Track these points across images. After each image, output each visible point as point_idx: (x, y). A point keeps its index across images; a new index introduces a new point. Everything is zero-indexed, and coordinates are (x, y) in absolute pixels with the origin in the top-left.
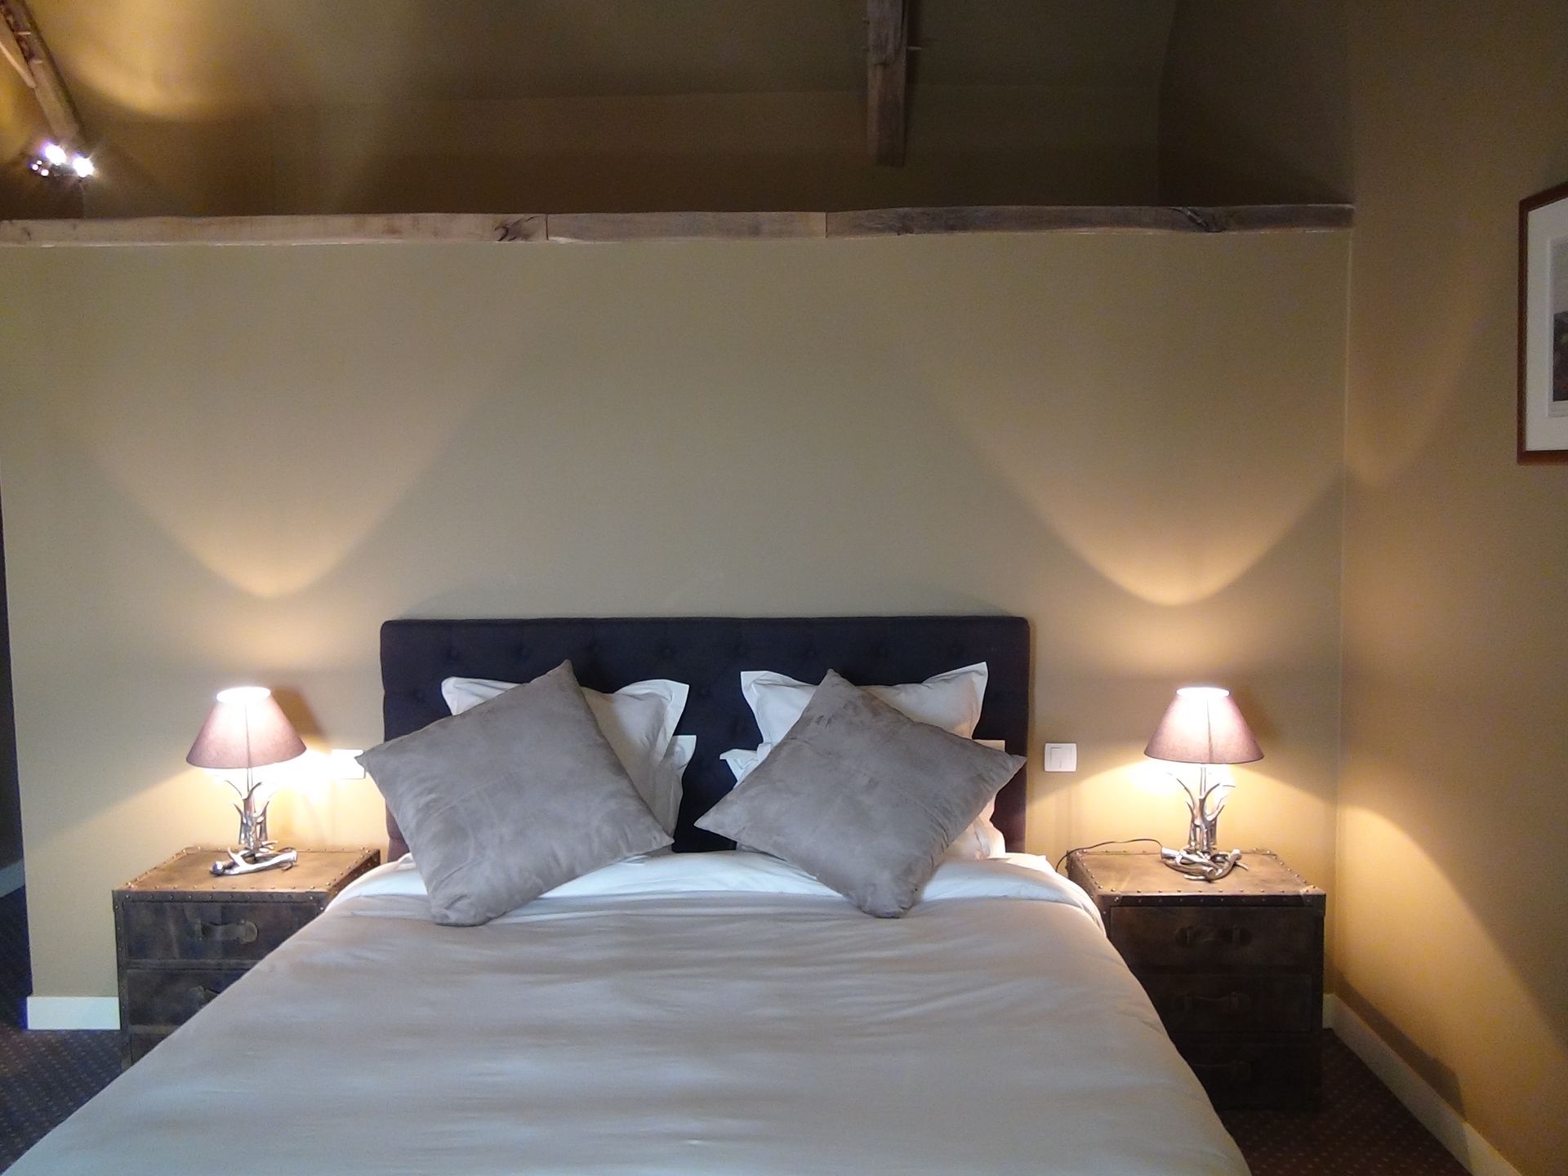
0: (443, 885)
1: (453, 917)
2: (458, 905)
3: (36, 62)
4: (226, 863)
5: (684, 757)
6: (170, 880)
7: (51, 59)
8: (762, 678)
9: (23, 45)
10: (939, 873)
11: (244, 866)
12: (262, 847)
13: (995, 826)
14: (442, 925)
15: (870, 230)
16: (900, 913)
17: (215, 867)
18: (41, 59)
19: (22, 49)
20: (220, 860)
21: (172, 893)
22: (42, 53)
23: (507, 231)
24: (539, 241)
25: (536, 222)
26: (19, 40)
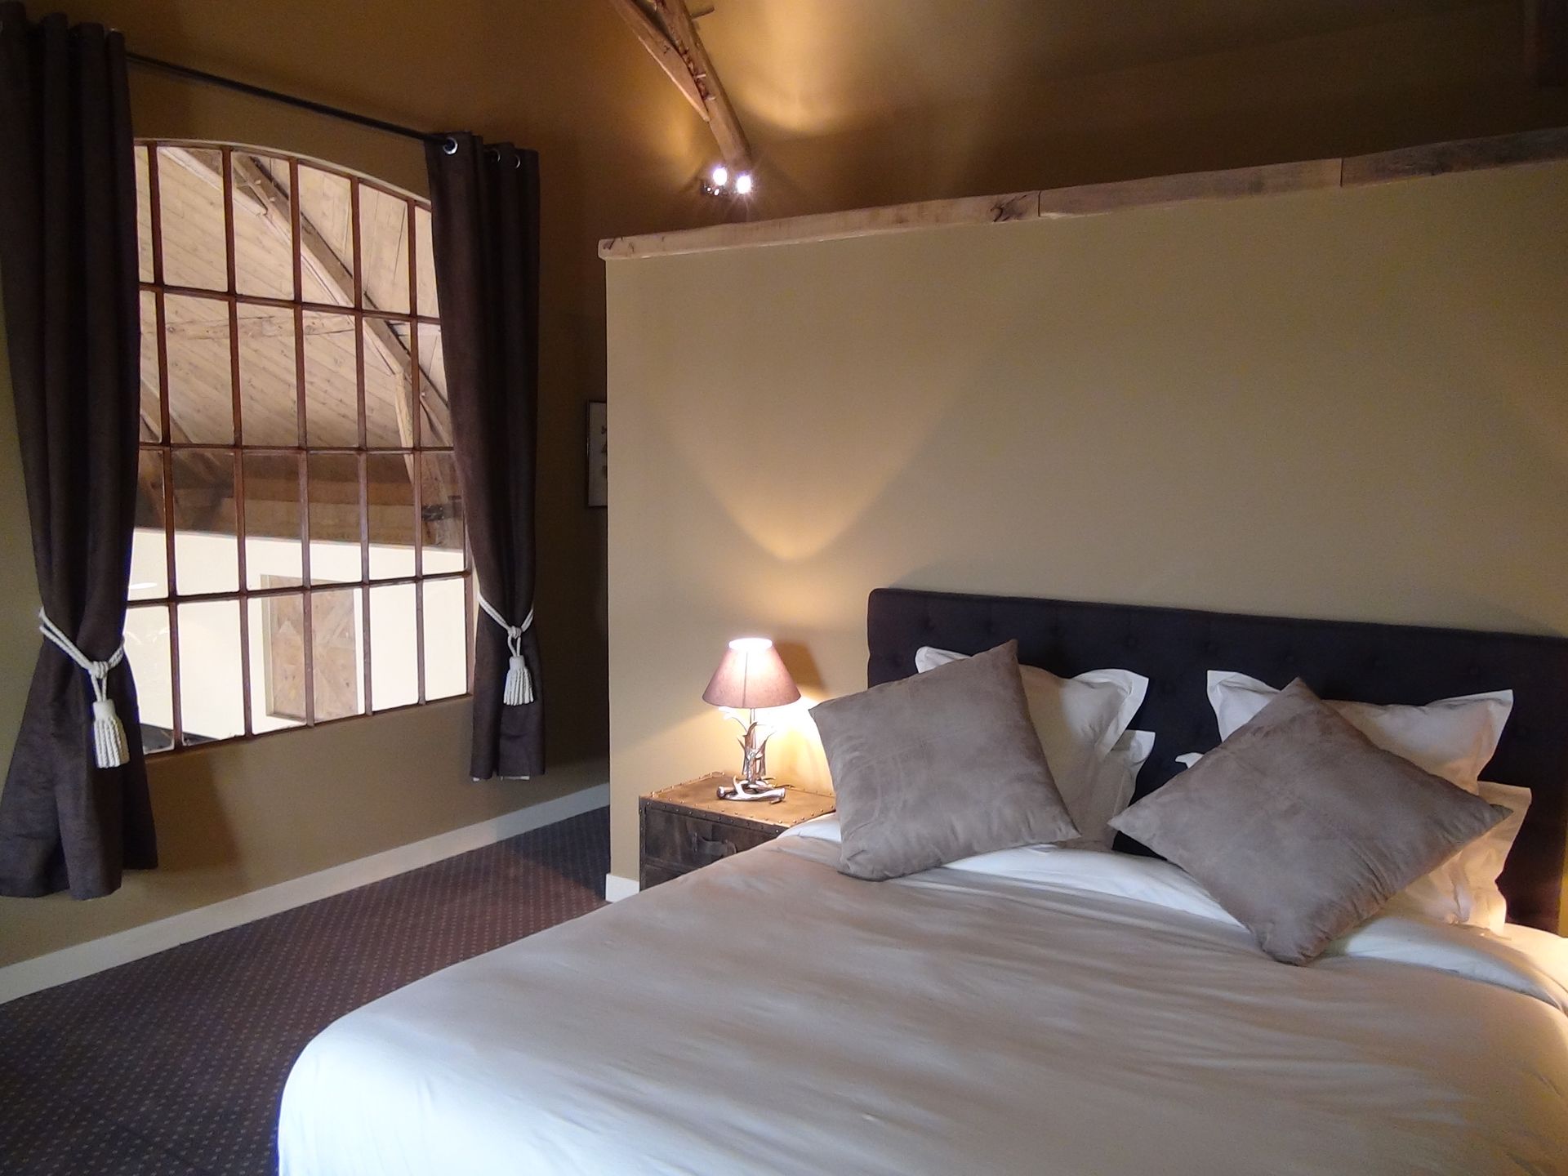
0: (851, 837)
1: (853, 869)
2: (859, 858)
3: (711, 99)
4: (730, 789)
5: (1141, 755)
6: (684, 796)
7: (724, 94)
8: (1231, 680)
9: (702, 87)
10: (1373, 927)
11: (742, 795)
12: (760, 780)
13: (1499, 889)
14: (842, 873)
15: (1395, 173)
16: (1300, 960)
17: (719, 791)
18: (714, 95)
19: (700, 90)
20: (724, 786)
21: (680, 807)
22: (717, 90)
23: (1002, 212)
24: (1032, 218)
25: (1028, 200)
26: (697, 82)
